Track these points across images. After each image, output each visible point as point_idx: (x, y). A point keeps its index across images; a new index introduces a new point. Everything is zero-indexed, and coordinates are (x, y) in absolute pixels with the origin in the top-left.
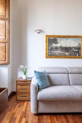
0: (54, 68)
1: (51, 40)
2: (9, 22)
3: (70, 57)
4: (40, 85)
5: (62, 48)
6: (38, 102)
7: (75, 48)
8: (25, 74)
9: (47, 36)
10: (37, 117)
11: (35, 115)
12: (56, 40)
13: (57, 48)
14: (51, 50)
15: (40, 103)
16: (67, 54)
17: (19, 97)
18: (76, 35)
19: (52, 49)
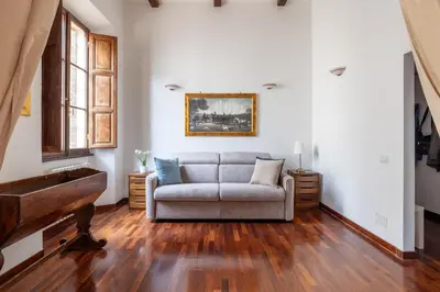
0: (197, 154)
1: (195, 102)
2: (116, 78)
3: (231, 133)
4: (160, 178)
5: (216, 118)
6: (155, 202)
7: (241, 116)
8: (144, 164)
9: (187, 95)
10: (153, 225)
11: (152, 222)
12: (204, 102)
13: (205, 118)
14: (194, 120)
15: (159, 206)
16: (225, 128)
17: (133, 203)
18: (243, 92)
19: (197, 118)
